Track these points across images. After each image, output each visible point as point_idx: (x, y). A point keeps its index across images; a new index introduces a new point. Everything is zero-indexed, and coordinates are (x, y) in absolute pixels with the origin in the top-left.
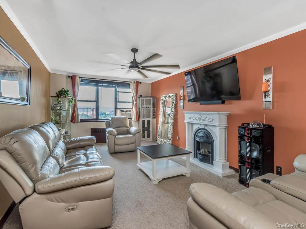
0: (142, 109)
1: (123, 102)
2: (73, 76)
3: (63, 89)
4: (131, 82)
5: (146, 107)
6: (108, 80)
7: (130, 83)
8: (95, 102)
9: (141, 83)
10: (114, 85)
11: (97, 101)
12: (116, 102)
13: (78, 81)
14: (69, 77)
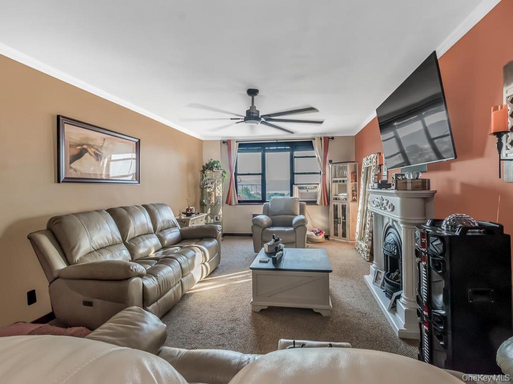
0: (334, 184)
1: (305, 173)
2: (228, 140)
3: (212, 160)
4: (314, 139)
5: (340, 181)
6: (277, 140)
7: (313, 141)
8: (261, 176)
9: (333, 138)
10: (289, 148)
11: (263, 174)
12: (293, 174)
13: (235, 147)
14: (224, 142)
